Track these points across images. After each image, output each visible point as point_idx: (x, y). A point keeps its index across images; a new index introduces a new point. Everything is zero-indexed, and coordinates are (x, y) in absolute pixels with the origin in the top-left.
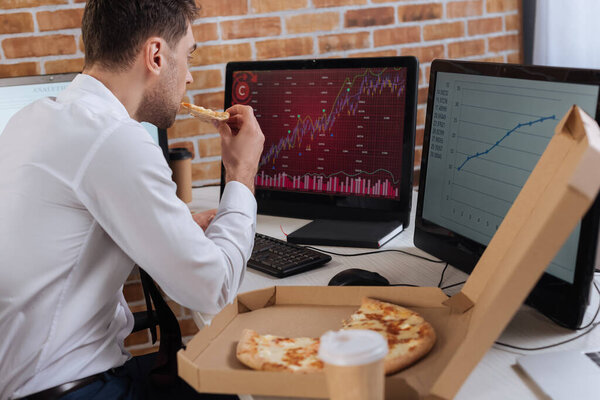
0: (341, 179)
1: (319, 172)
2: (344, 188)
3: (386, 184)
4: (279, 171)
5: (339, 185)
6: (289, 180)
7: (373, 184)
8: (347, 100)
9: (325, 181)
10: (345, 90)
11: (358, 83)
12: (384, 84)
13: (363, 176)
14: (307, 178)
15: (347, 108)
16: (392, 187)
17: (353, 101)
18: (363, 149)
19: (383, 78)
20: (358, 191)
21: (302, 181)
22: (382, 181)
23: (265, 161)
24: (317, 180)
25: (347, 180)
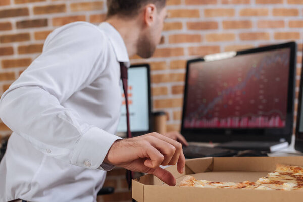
0: (250, 118)
1: (236, 116)
2: (252, 124)
3: (277, 119)
5: (248, 122)
6: (219, 122)
7: (269, 119)
8: (254, 72)
9: (240, 121)
13: (263, 116)
14: (229, 120)
15: (253, 77)
16: (281, 120)
17: (257, 71)
18: (264, 99)
20: (259, 125)
21: (226, 122)
22: (275, 117)
23: (205, 112)
24: (235, 120)
25: (253, 118)
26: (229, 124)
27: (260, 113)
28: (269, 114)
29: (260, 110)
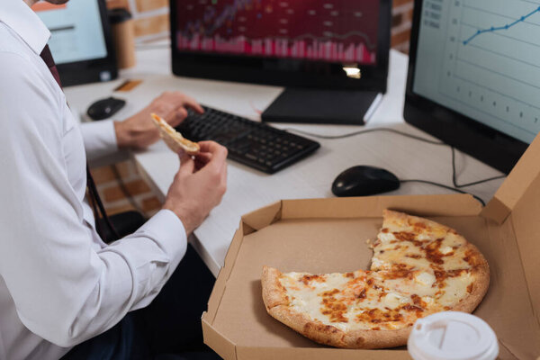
0: (308, 43)
1: (282, 36)
2: (313, 53)
3: (361, 49)
4: (236, 34)
5: (306, 49)
6: (248, 45)
7: (345, 48)
9: (290, 45)
13: (333, 40)
14: (268, 42)
16: (367, 51)
18: (333, 9)
20: (328, 56)
21: (264, 45)
22: (357, 45)
23: (218, 23)
24: (281, 44)
25: (315, 44)
26: (268, 50)
27: (328, 34)
28: (345, 37)
29: (328, 29)
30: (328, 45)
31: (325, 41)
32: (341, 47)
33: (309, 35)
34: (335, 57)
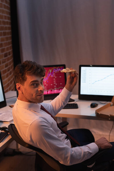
0: (51, 90)
1: (45, 90)
2: (52, 92)
5: (51, 92)
7: (59, 90)
8: (50, 74)
9: (47, 92)
10: (49, 72)
11: (53, 70)
12: (59, 70)
13: (56, 89)
15: (50, 76)
17: (52, 74)
18: (56, 83)
19: (58, 69)
20: (56, 92)
22: (61, 89)
24: (45, 92)
25: (53, 90)
27: (55, 88)
28: (59, 88)
29: (55, 87)
30: (56, 90)
31: (55, 90)
32: (58, 90)
33: (51, 89)
34: (57, 92)
